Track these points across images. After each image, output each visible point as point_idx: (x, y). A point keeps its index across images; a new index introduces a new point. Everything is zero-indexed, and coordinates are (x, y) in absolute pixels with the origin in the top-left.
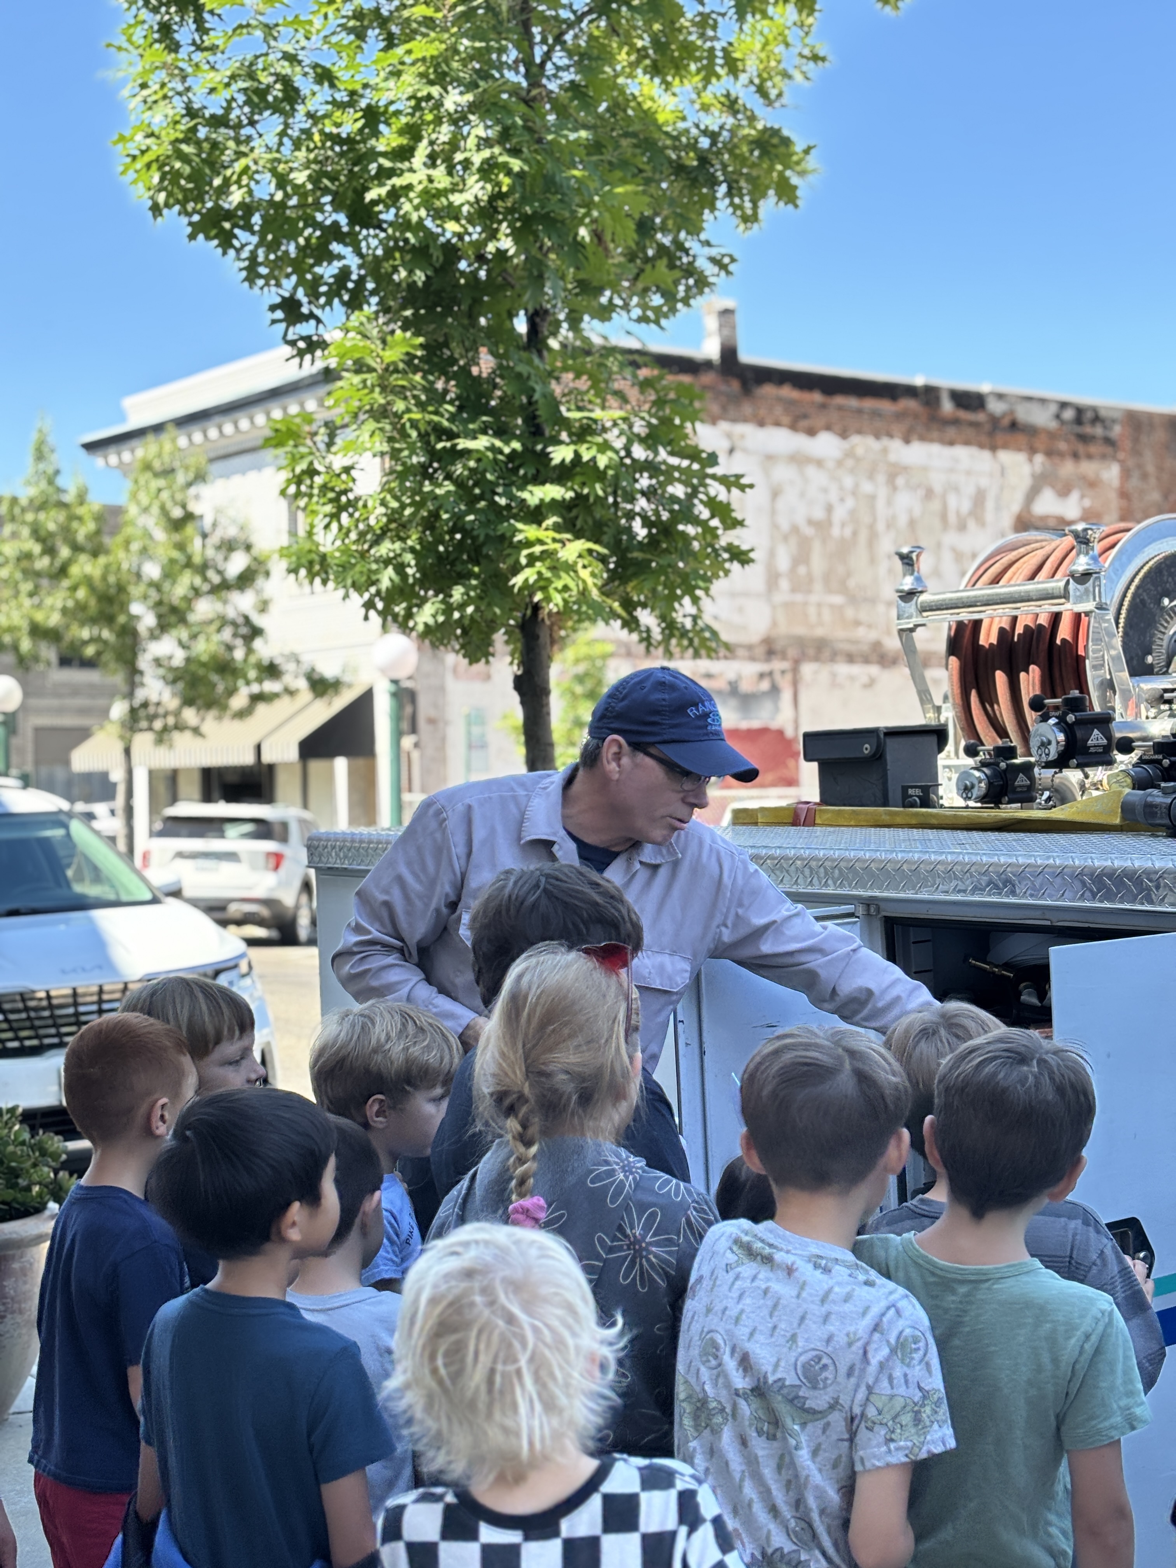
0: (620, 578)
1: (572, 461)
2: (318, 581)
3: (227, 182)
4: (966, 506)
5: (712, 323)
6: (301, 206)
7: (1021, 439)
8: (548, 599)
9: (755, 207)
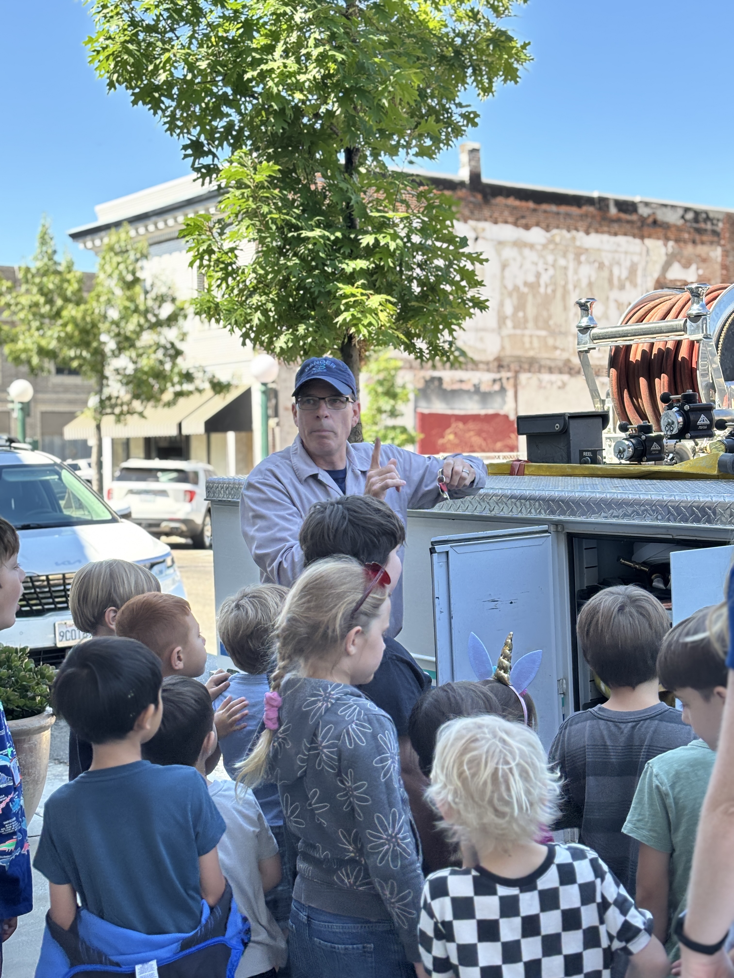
0: (403, 319)
1: (373, 245)
2: (213, 320)
3: (156, 68)
4: (625, 274)
5: (464, 158)
6: (204, 82)
7: (660, 231)
8: (358, 331)
9: (491, 82)
